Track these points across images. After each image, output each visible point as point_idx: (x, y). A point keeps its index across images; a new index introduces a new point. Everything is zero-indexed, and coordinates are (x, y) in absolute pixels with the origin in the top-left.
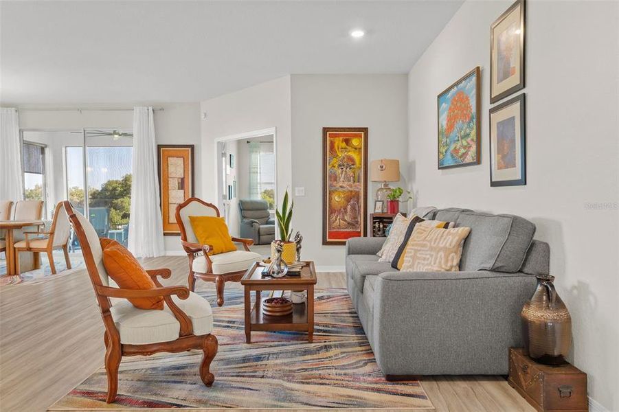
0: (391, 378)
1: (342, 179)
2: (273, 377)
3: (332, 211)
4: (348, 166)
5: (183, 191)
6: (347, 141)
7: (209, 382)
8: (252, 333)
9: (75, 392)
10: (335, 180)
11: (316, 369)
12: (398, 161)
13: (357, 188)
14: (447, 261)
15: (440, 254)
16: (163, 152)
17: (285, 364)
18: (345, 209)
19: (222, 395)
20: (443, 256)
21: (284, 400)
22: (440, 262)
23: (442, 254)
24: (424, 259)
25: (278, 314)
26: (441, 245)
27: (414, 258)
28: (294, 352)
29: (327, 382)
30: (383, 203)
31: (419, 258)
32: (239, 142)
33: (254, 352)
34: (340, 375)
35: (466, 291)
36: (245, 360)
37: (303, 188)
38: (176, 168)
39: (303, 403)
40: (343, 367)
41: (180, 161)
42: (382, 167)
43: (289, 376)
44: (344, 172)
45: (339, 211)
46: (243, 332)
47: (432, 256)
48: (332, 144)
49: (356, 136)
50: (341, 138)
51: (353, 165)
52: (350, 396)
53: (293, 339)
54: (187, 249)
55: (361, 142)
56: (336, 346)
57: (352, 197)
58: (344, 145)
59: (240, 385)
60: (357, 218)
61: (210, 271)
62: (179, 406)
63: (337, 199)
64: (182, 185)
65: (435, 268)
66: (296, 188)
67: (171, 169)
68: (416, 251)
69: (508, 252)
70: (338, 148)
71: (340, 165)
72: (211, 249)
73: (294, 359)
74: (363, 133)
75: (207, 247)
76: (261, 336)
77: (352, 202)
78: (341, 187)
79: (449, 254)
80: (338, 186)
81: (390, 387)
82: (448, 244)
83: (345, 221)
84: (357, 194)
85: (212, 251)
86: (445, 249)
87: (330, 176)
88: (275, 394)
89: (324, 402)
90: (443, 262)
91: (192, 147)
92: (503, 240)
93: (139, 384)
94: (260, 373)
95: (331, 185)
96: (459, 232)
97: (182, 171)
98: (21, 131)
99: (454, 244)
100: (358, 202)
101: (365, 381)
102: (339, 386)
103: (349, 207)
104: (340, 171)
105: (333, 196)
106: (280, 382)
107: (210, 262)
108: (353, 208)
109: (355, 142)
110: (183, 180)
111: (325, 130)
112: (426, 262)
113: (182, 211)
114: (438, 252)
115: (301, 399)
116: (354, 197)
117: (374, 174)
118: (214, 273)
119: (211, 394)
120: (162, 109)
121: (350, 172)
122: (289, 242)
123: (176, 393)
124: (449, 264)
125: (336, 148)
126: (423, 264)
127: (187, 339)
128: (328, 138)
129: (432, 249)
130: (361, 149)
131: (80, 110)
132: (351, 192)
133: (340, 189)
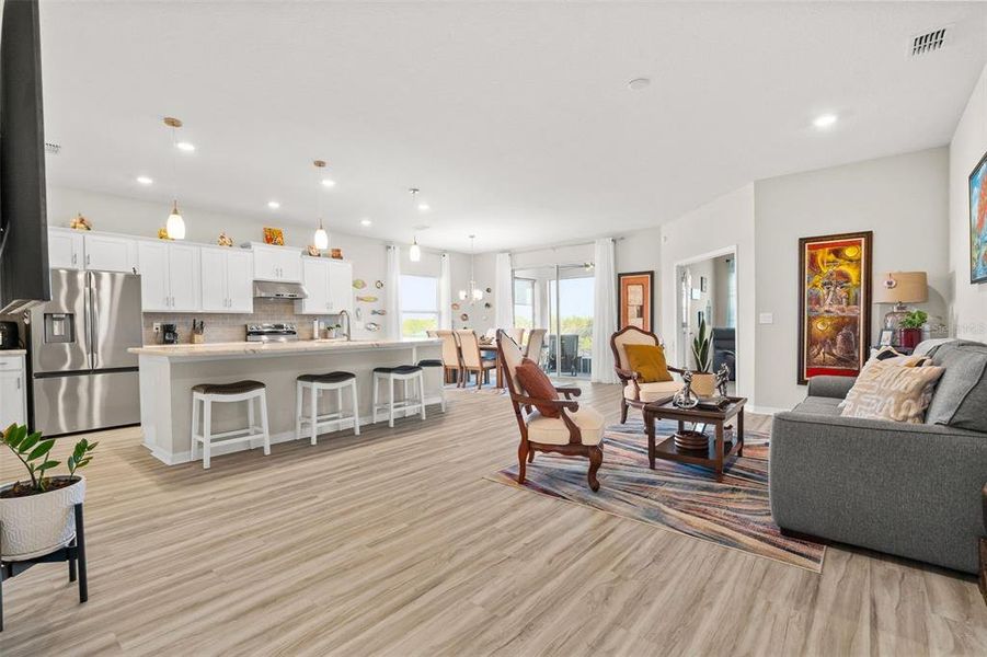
0: (787, 533)
1: (828, 301)
2: (656, 500)
3: (812, 342)
4: (838, 284)
5: (641, 319)
6: (837, 253)
7: (595, 489)
8: (657, 460)
9: (502, 472)
10: (818, 302)
11: (706, 505)
12: (925, 274)
13: (854, 312)
14: (898, 410)
15: (889, 399)
16: (623, 280)
17: (676, 493)
18: (833, 340)
19: (602, 500)
20: (893, 402)
21: (653, 518)
22: (888, 410)
23: (892, 399)
24: (868, 404)
25: (689, 447)
26: (893, 388)
27: (856, 402)
28: (693, 486)
29: (709, 517)
30: (894, 333)
31: (862, 403)
32: (716, 260)
33: (653, 477)
34: (729, 515)
35: (898, 446)
36: (640, 481)
37: (771, 315)
38: (635, 295)
39: (668, 525)
40: (739, 511)
41: (639, 289)
42: (890, 283)
43: (671, 503)
44: (831, 293)
45: (824, 343)
46: (646, 457)
47: (878, 401)
48: (813, 259)
49: (853, 244)
50: (827, 249)
51: (847, 282)
52: (722, 534)
53: (701, 475)
54: (621, 376)
55: (859, 251)
56: (746, 491)
57: (844, 324)
58: (832, 257)
59: (621, 497)
60: (852, 352)
61: (638, 398)
62: (564, 498)
63: (820, 326)
64: (641, 313)
65: (881, 417)
66: (761, 315)
67: (630, 297)
68: (861, 393)
69: (977, 403)
70: (823, 263)
71: (825, 284)
72: (639, 377)
73: (689, 492)
74: (863, 239)
75: (635, 374)
76: (670, 466)
77: (844, 331)
78: (827, 311)
79: (903, 401)
80: (822, 310)
81: (781, 540)
82: (903, 387)
83: (833, 355)
84: (853, 322)
85: (640, 379)
86: (899, 393)
87: (809, 299)
88: (648, 511)
89: (690, 530)
90: (892, 409)
91: (652, 273)
92: (970, 384)
93: (546, 478)
94: (646, 494)
95: (810, 310)
96: (924, 372)
97: (641, 299)
98: (513, 271)
99: (910, 388)
100: (855, 332)
101: (753, 528)
102: (719, 523)
103: (839, 338)
104: (825, 291)
105: (814, 324)
106: (661, 505)
107: (638, 389)
108: (846, 339)
109: (850, 252)
110: (642, 307)
111: (803, 241)
112: (869, 409)
113: (617, 339)
114: (888, 396)
115: (670, 522)
116: (848, 324)
117: (881, 294)
118: (641, 400)
119: (594, 497)
120: (622, 238)
121: (841, 292)
122: (706, 373)
123: (566, 490)
124: (902, 413)
125: (819, 262)
126: (866, 411)
127: (575, 447)
128: (807, 251)
129: (880, 392)
130: (860, 260)
131: (554, 249)
132: (844, 317)
133: (826, 315)
